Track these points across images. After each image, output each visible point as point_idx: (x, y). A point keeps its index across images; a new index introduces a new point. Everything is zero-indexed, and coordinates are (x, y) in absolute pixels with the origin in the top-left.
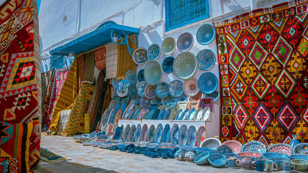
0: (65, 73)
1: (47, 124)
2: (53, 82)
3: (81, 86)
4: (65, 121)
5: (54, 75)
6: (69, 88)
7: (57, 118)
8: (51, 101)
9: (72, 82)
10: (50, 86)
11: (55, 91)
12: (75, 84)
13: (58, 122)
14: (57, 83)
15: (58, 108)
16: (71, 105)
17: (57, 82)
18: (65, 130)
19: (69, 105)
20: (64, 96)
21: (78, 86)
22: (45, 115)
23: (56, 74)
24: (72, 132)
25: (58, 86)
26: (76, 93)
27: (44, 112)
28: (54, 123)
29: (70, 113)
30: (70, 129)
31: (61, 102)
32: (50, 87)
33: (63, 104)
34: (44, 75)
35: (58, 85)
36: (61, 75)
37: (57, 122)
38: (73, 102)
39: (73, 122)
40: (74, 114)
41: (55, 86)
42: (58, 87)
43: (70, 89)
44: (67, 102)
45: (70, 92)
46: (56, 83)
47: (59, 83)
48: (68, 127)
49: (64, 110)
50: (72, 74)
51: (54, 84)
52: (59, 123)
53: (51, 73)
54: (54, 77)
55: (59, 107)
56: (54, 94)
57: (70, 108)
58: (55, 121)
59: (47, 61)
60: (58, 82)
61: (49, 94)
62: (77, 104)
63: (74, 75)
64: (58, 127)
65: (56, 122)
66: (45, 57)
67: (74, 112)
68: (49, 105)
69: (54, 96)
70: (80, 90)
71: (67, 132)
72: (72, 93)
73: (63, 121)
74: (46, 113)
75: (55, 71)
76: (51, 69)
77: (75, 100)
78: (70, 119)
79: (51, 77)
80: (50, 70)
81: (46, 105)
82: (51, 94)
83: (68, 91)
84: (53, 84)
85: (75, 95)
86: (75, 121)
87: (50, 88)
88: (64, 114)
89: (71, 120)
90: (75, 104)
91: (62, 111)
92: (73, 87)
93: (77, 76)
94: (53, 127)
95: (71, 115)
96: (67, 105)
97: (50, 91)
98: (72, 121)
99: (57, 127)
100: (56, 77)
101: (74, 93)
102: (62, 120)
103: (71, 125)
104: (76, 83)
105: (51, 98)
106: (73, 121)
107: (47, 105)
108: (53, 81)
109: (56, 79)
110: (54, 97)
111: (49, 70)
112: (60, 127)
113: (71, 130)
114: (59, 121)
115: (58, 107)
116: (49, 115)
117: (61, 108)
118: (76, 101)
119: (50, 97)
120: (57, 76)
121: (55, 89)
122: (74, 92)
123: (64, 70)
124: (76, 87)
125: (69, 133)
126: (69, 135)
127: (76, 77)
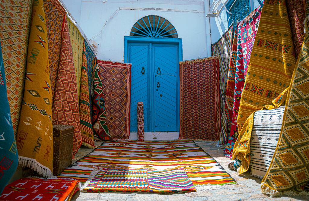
0: (257, 20)
1: (233, 137)
2: (236, 51)
3: (304, 34)
4: (268, 141)
5: (236, 36)
6: (271, 51)
7: (248, 131)
8: (236, 88)
9: (276, 33)
10: (232, 58)
11: (241, 67)
12: (285, 35)
13: (251, 142)
14: (244, 49)
15: (248, 105)
16: (283, 93)
17: (244, 47)
18: (272, 171)
19: (277, 95)
20: (258, 71)
21: (293, 37)
22: (228, 116)
23: (239, 32)
24: (294, 182)
25: (247, 55)
26: (292, 58)
27: (227, 111)
28: (242, 143)
29: (282, 118)
30: (286, 171)
31: (255, 87)
32: (233, 60)
33: (260, 93)
34: (221, 43)
35: (246, 53)
36: (249, 30)
37: (249, 142)
38: (285, 86)
39: (295, 148)
40: (296, 122)
41: (241, 56)
42: (245, 57)
43: (272, 53)
44: (269, 86)
45: (274, 59)
46: (241, 51)
47: (246, 48)
48: (279, 164)
49: (265, 109)
50: (272, 14)
51: (239, 53)
52: (253, 144)
53: (230, 33)
54: (236, 40)
55: (250, 101)
56: (240, 72)
57: (278, 102)
58: (244, 138)
59: (221, 15)
60: (245, 45)
61: (232, 76)
62: (301, 88)
63: (277, 14)
64: (253, 155)
65: (246, 141)
66: (218, 11)
67: (293, 117)
68: (233, 96)
69: (240, 77)
70: (303, 46)
71: (277, 179)
72: (280, 61)
73: (263, 141)
74: (230, 112)
75: (237, 27)
76: (229, 26)
77: (294, 78)
78: (284, 137)
79: (232, 42)
80: (229, 30)
81: (228, 97)
82: (234, 75)
83: (267, 58)
84: (236, 53)
85: (288, 65)
86: (300, 145)
87: (232, 62)
88: (264, 119)
89: (287, 141)
90: (293, 90)
91: (257, 112)
92: (280, 45)
93: (286, 12)
94: (240, 154)
95: (286, 125)
96: (270, 95)
97: (233, 69)
98: (289, 146)
99: (250, 155)
100: (240, 37)
101: (284, 60)
102: (260, 139)
103: (288, 159)
104: (287, 31)
105: (236, 82)
106: (293, 144)
107: (231, 97)
108: (235, 48)
109: (240, 42)
110: (240, 80)
111: (227, 29)
112: (256, 156)
113: (289, 175)
114: (252, 138)
115: (247, 102)
116: (235, 118)
117: (257, 103)
118: (296, 81)
119: (234, 80)
120: (241, 34)
121: (241, 62)
122: (283, 56)
123: (253, 14)
124: (290, 43)
125: (284, 183)
126: (286, 190)
127: (284, 15)
